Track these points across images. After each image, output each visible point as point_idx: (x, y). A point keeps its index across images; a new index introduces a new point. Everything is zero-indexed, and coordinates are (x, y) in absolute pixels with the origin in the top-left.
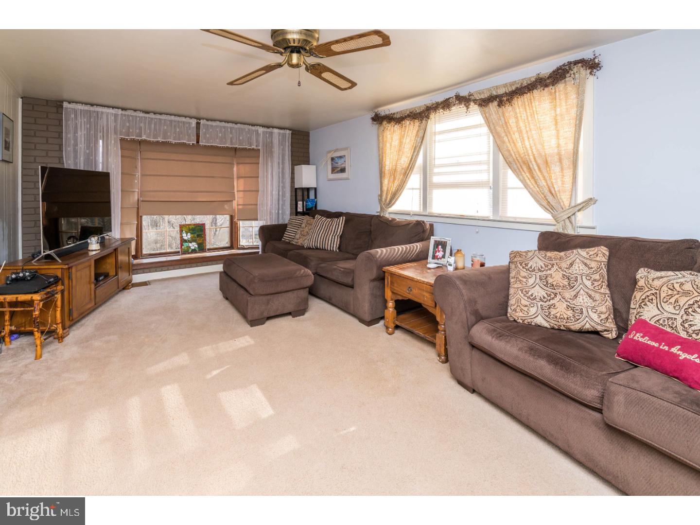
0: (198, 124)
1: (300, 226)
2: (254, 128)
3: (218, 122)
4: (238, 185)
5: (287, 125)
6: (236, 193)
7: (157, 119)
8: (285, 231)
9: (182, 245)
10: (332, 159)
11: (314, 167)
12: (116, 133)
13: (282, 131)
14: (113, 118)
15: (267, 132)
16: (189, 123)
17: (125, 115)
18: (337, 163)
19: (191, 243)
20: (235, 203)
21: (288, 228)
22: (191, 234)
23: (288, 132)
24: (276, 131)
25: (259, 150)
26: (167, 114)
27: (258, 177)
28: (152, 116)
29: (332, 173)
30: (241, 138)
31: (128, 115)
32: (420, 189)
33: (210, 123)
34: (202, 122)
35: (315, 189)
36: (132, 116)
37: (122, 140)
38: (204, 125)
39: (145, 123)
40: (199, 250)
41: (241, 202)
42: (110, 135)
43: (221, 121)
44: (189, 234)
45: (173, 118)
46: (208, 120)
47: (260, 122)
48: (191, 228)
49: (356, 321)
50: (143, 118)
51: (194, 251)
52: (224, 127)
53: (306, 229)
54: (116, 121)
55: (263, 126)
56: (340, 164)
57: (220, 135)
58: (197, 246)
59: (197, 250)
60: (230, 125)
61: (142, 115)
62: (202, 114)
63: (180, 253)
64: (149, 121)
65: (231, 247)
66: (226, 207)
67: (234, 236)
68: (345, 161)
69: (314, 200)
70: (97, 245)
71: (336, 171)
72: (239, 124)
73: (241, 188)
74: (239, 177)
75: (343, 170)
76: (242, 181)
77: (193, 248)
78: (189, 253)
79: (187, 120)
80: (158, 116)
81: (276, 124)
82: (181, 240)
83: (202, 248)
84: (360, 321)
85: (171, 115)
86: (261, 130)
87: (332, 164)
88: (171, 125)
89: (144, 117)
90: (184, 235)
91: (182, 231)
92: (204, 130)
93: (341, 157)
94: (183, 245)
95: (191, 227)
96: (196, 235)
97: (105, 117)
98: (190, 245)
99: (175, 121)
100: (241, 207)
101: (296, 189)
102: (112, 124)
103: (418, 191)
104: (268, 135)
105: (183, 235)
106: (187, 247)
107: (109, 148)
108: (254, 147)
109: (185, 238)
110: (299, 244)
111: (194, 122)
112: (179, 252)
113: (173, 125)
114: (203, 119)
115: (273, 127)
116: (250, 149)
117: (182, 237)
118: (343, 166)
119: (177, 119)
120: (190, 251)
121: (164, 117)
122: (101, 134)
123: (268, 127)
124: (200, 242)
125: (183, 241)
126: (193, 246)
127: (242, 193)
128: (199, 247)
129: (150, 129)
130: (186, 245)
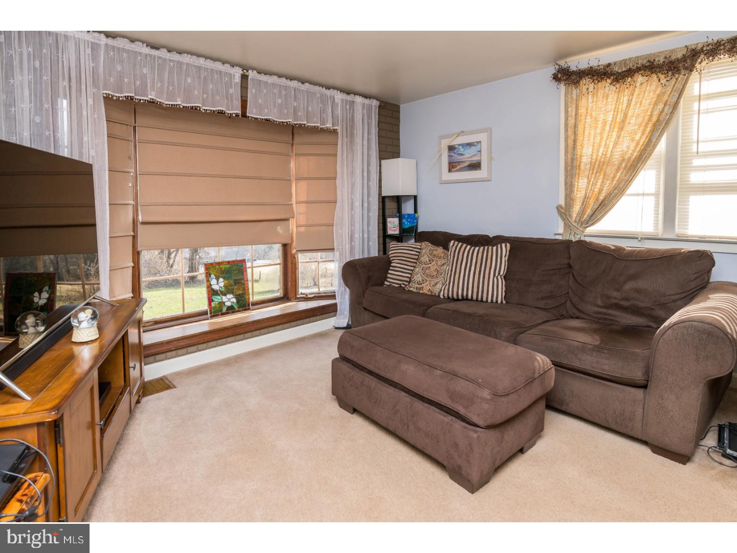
0: (244, 77)
1: (417, 259)
2: (329, 93)
3: (275, 78)
4: (299, 192)
5: (373, 89)
6: (294, 206)
7: (173, 61)
8: (389, 269)
9: (210, 301)
10: (451, 148)
11: (413, 162)
12: (95, 84)
13: (367, 101)
14: (89, 51)
15: (346, 101)
16: (230, 74)
17: (113, 47)
18: (462, 155)
19: (225, 295)
20: (292, 224)
21: (392, 264)
22: (224, 278)
23: (375, 103)
24: (359, 100)
25: (335, 131)
26: (192, 54)
27: (335, 178)
28: (163, 53)
29: (450, 171)
30: (310, 109)
31: (119, 49)
32: (656, 195)
33: (263, 78)
34: (252, 74)
35: (415, 197)
36: (128, 51)
37: (108, 99)
38: (253, 80)
39: (153, 68)
40: (239, 308)
41: (303, 221)
42: (83, 87)
43: (280, 76)
44: (221, 280)
45: (202, 61)
46: (259, 73)
47: (339, 81)
48: (223, 269)
49: (645, 451)
50: (149, 58)
51: (231, 310)
52: (286, 88)
53: (433, 267)
54: (95, 57)
55: (342, 90)
56: (467, 155)
57: (280, 101)
58: (234, 300)
59: (236, 307)
60: (295, 84)
61: (146, 50)
62: (252, 61)
63: (209, 315)
64: (159, 65)
65: (285, 298)
66: (280, 229)
67: (289, 279)
68: (480, 151)
69: (414, 215)
70: (92, 329)
71: (458, 167)
72: (307, 84)
73: (303, 198)
74: (298, 179)
75: (476, 166)
76: (303, 185)
77: (228, 304)
78: (223, 314)
79: (226, 68)
80: (175, 57)
81: (359, 87)
82: (208, 292)
83: (243, 304)
84: (654, 452)
85: (199, 56)
86: (339, 96)
87: (450, 156)
88: (200, 77)
89: (150, 55)
90: (214, 282)
91: (210, 275)
92: (254, 91)
93: (470, 145)
94: (213, 301)
95: (223, 267)
96: (232, 282)
97: (72, 47)
98: (224, 299)
99: (206, 69)
100: (302, 229)
101: (384, 198)
102: (87, 64)
103: (652, 198)
104: (348, 107)
105: (212, 283)
106: (220, 303)
107: (85, 113)
108: (329, 125)
109: (215, 287)
110: (425, 291)
111: (237, 73)
112: (205, 313)
113: (202, 76)
114: (253, 69)
115: (355, 94)
116: (322, 129)
117: (209, 287)
118: (476, 159)
119: (209, 64)
120: (224, 310)
121: (186, 59)
122: (66, 83)
123: (348, 93)
124: (240, 292)
125: (212, 293)
126: (229, 300)
127: (304, 205)
128: (238, 302)
129: (162, 81)
130: (217, 299)
